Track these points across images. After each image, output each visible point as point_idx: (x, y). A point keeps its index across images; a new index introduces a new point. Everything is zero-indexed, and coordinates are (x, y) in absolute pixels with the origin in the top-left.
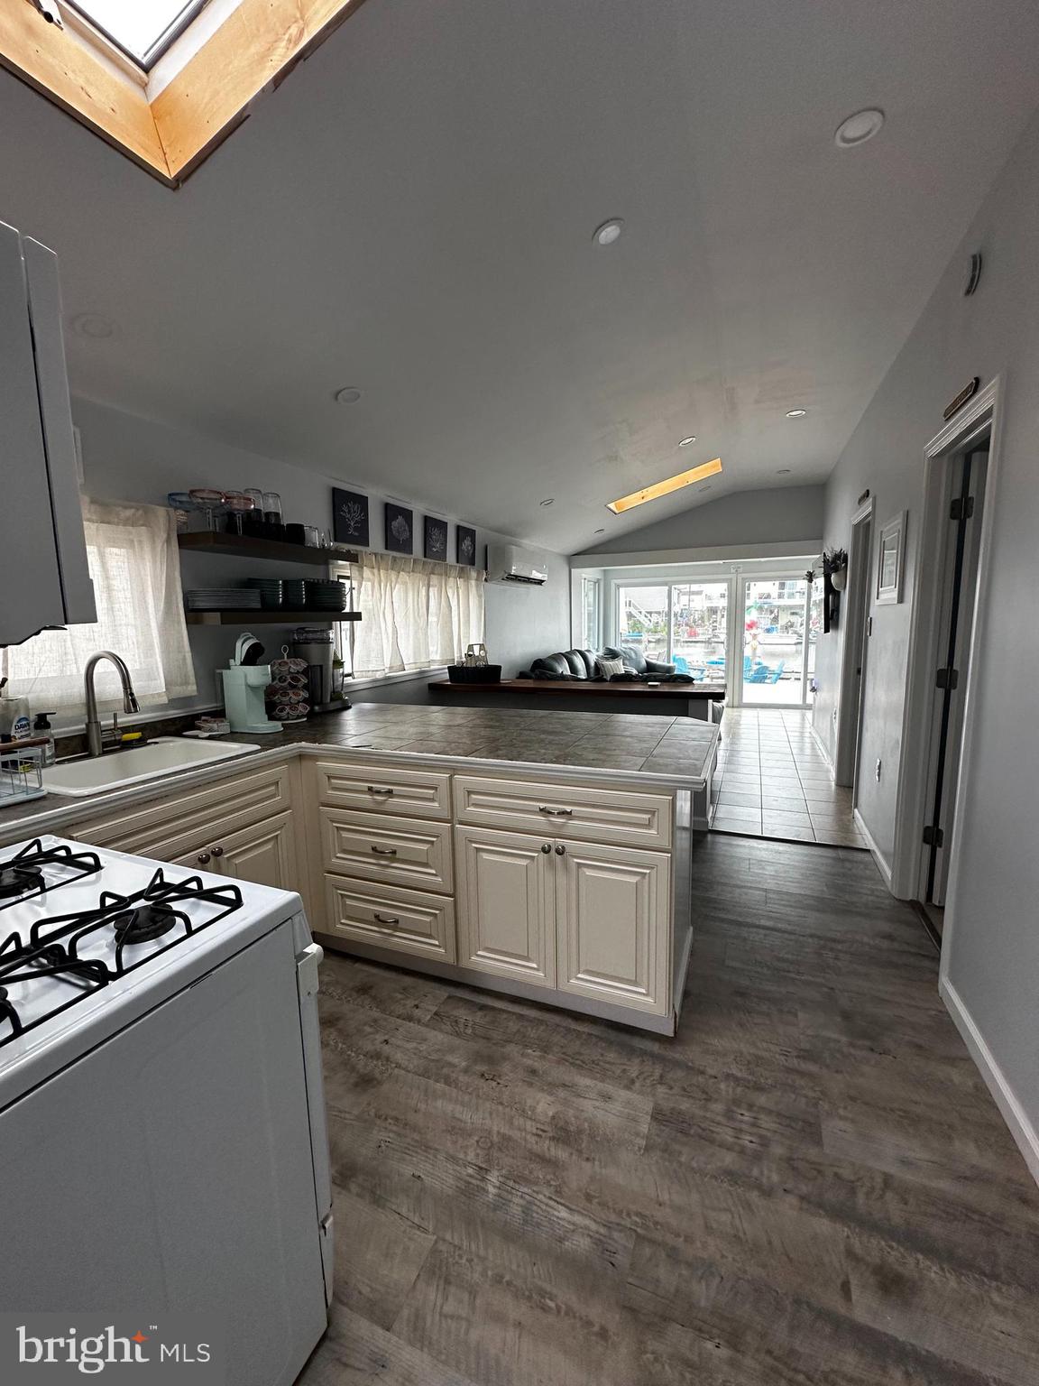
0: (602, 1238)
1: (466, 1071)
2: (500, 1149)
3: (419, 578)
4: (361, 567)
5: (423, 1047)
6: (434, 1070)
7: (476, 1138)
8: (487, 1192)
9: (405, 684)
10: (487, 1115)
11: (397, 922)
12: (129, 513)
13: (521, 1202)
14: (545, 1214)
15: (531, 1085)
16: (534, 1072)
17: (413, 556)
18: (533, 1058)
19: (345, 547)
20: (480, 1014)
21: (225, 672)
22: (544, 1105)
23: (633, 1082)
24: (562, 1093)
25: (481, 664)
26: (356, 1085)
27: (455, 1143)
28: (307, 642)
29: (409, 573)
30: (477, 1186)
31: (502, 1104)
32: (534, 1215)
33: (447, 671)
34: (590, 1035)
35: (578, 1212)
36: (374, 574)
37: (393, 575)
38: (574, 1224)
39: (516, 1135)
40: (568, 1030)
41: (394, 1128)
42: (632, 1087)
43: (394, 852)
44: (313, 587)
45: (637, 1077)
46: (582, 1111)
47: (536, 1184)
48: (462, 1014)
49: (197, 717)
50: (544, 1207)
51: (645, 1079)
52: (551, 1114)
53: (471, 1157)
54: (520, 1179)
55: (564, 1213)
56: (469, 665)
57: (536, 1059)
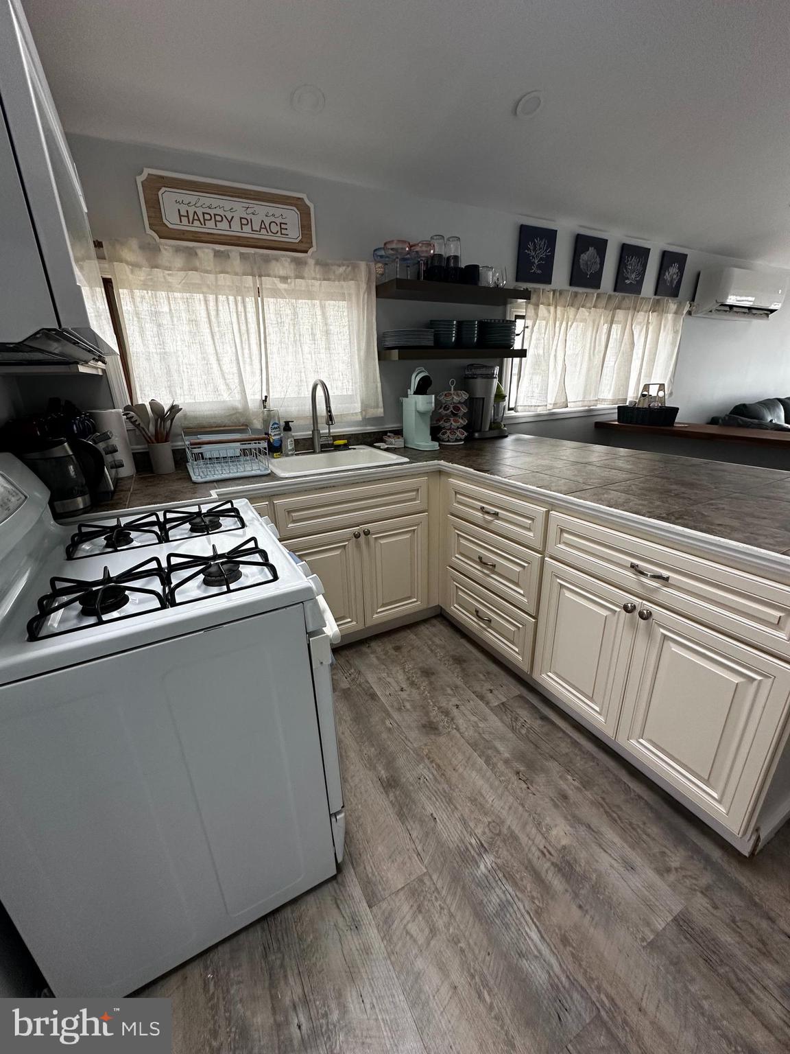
0: (560, 986)
1: (506, 762)
2: (504, 841)
3: (602, 316)
4: (537, 305)
5: (481, 725)
6: (482, 747)
7: (490, 820)
8: (479, 867)
9: (571, 420)
10: (507, 808)
11: (490, 621)
12: (342, 270)
13: (502, 896)
14: (517, 922)
15: (556, 806)
16: (565, 797)
17: (599, 291)
18: (569, 784)
19: (523, 286)
20: (539, 722)
21: (405, 399)
22: (561, 832)
23: (668, 870)
24: (582, 831)
25: (656, 405)
26: (424, 726)
27: (472, 812)
28: (474, 377)
29: (590, 308)
30: (473, 857)
31: (524, 807)
32: (508, 916)
33: (616, 411)
34: (640, 797)
35: (548, 944)
36: (549, 312)
37: (572, 311)
38: (539, 951)
39: (524, 839)
40: (619, 781)
41: (435, 773)
42: (665, 875)
43: (494, 566)
44: (484, 326)
45: (676, 869)
46: (597, 861)
47: (523, 891)
48: (524, 714)
49: (385, 433)
50: (519, 916)
51: (685, 876)
52: (564, 842)
53: (479, 831)
54: (510, 877)
55: (534, 935)
56: (640, 406)
57: (572, 787)
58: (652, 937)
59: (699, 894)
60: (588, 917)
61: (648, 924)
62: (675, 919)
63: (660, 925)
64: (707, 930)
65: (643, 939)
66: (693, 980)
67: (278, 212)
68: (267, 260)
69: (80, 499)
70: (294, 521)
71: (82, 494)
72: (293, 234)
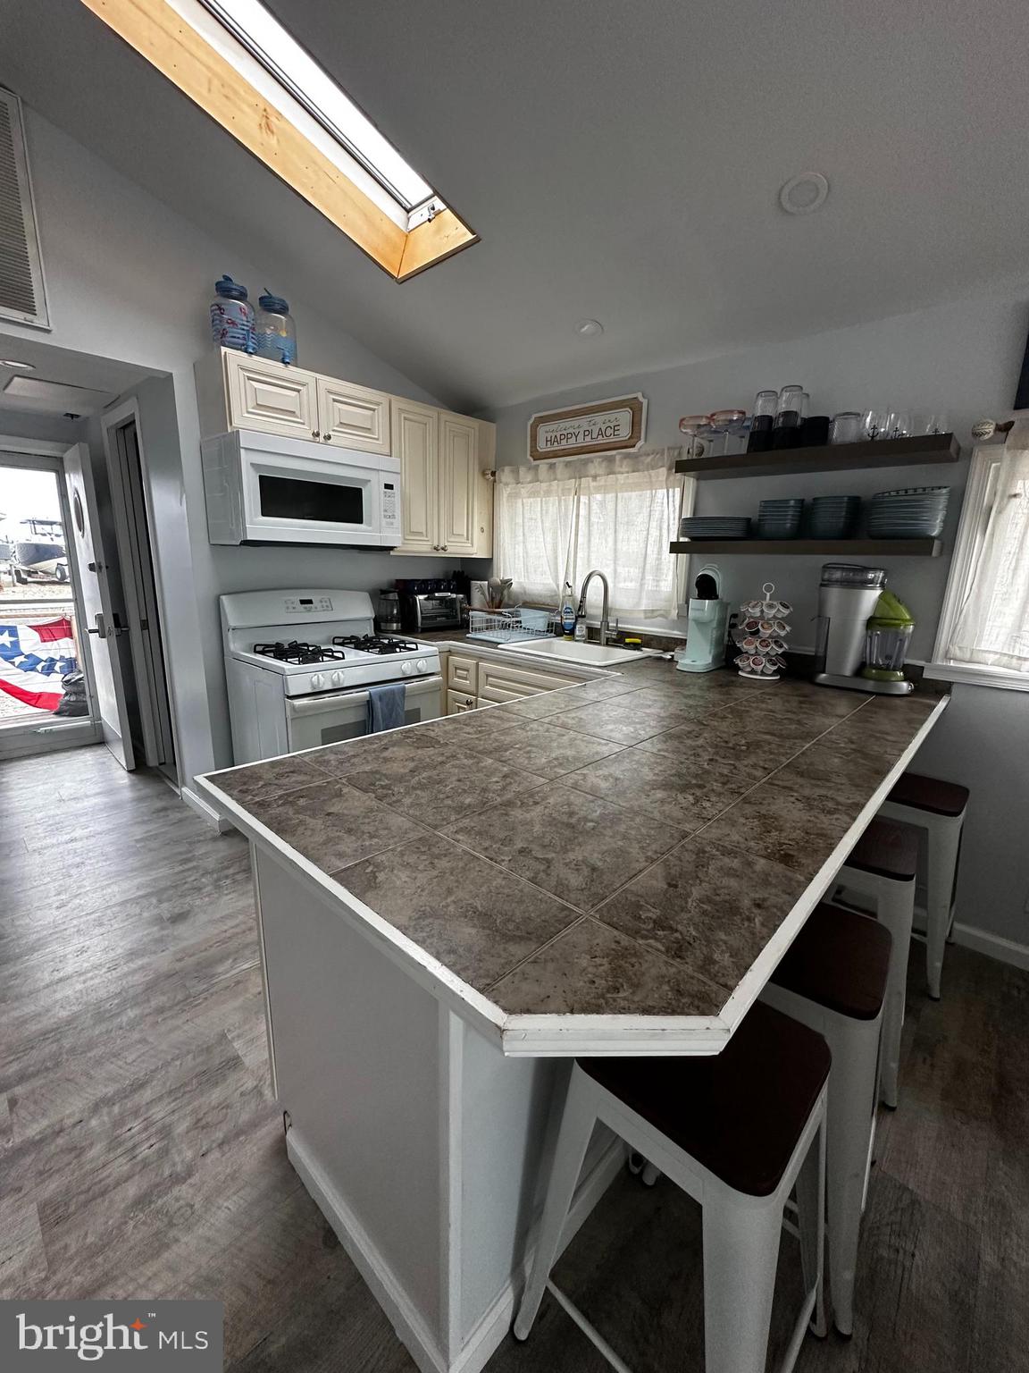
58: (229, 1037)
59: (255, 1084)
60: (251, 997)
61: (239, 1036)
62: (238, 1057)
63: (236, 1045)
64: (225, 1080)
65: (229, 1030)
66: (194, 1059)
67: (612, 417)
68: (586, 462)
69: (395, 625)
70: (491, 685)
71: (397, 622)
72: (625, 433)
